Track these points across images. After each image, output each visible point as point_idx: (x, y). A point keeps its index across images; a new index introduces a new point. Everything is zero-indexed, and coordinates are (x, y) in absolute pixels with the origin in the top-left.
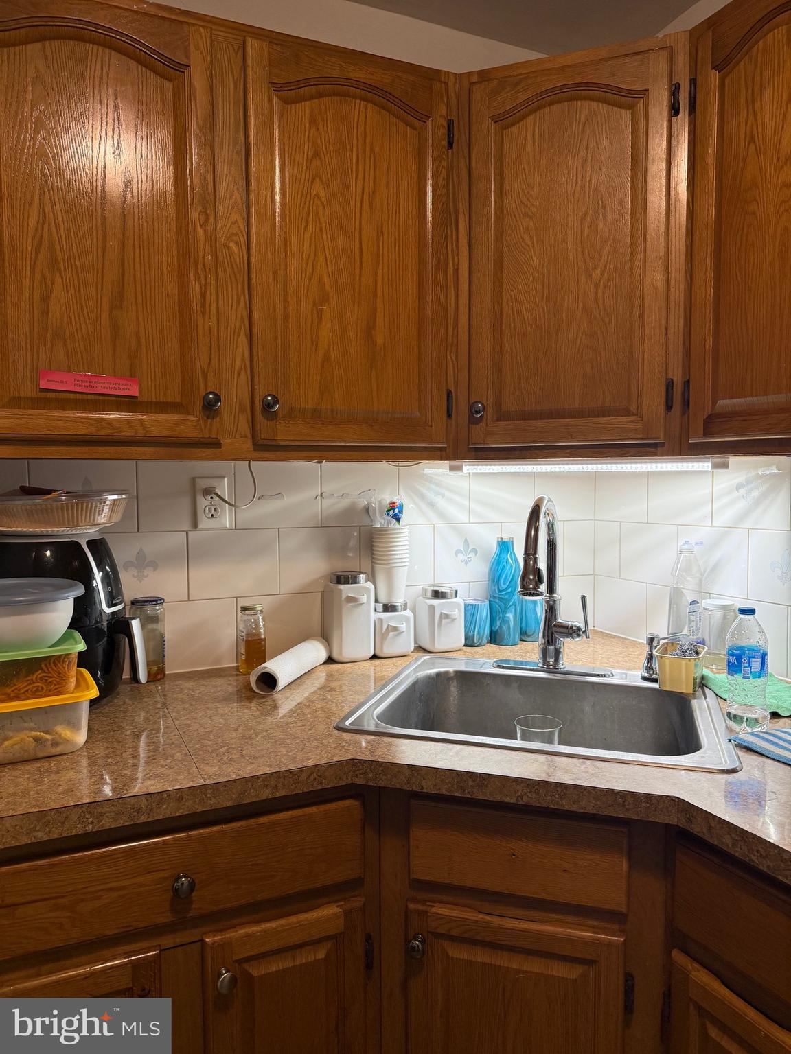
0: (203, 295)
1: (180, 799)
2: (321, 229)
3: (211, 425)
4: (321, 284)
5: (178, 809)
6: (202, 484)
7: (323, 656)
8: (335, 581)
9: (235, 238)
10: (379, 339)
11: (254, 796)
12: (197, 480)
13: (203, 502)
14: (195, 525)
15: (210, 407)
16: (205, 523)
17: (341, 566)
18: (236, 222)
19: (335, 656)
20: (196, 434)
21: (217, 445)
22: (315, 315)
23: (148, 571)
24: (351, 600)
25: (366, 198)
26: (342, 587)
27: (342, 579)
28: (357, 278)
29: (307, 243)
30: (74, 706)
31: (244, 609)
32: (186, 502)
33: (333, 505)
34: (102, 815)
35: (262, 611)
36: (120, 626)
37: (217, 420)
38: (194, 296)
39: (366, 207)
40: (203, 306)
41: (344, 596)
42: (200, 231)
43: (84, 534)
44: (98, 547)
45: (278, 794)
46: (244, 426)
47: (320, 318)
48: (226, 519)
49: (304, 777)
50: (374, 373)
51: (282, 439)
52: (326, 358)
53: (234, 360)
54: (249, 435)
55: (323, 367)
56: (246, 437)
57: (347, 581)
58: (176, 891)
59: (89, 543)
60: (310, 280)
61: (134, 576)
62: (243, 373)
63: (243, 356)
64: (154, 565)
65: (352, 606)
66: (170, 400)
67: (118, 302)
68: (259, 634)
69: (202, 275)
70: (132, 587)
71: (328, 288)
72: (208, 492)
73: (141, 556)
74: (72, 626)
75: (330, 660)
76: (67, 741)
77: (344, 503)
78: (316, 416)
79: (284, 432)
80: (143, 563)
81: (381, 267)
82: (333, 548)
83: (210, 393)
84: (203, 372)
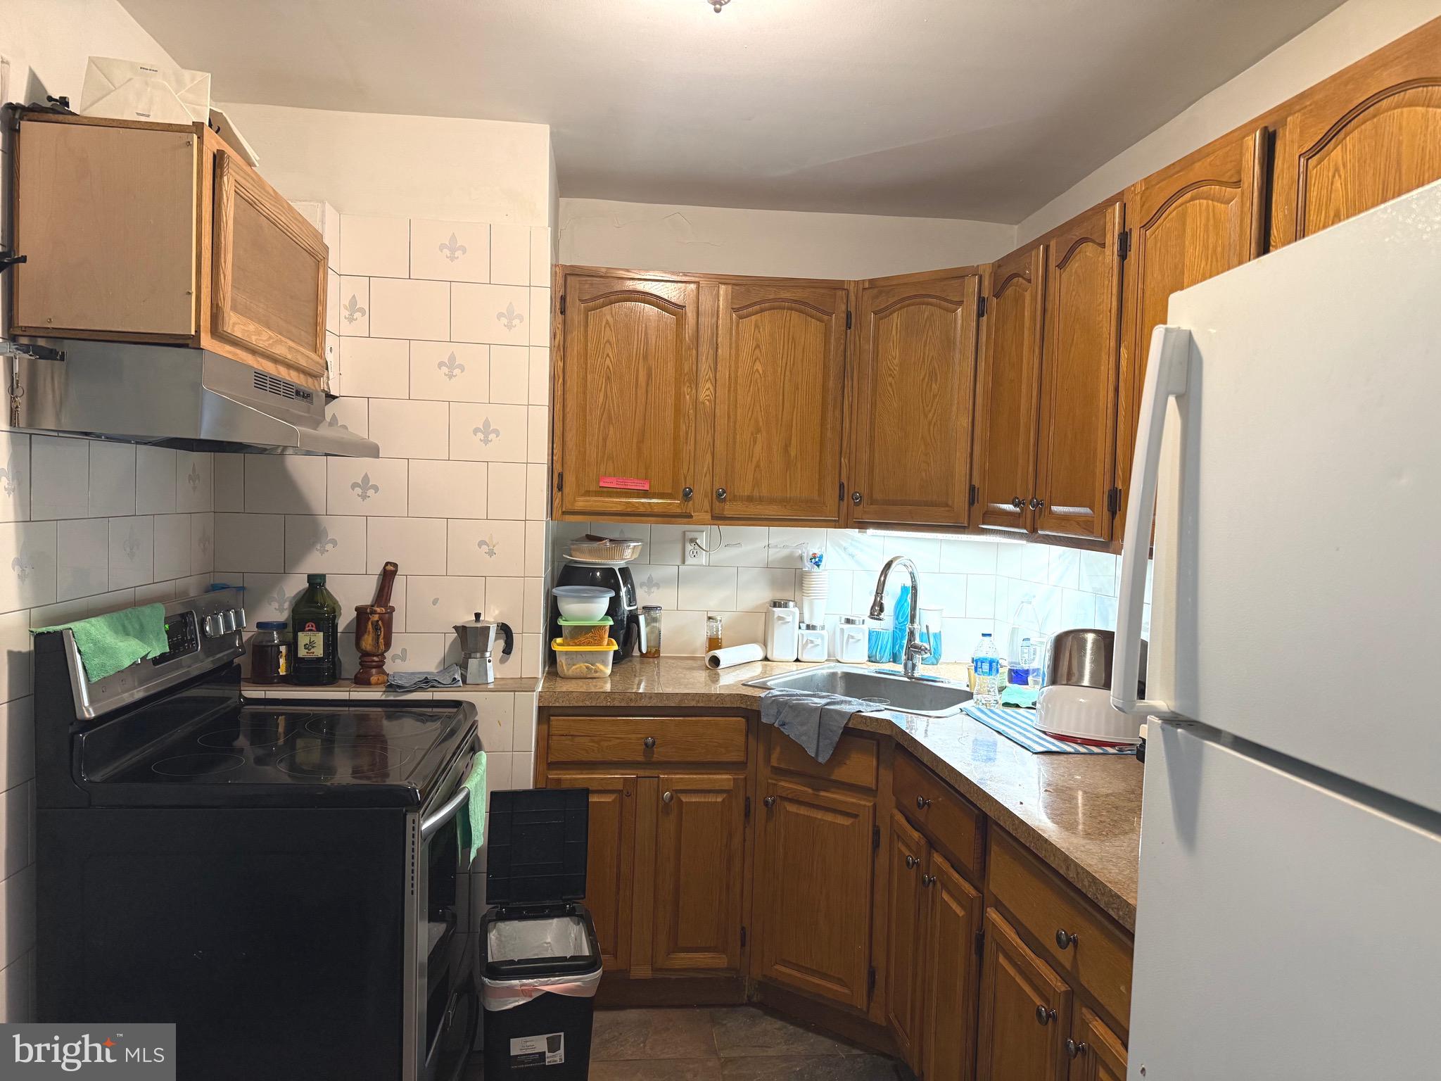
0: (687, 433)
1: (651, 698)
2: (758, 390)
3: (687, 504)
4: (757, 421)
5: (649, 703)
6: (690, 535)
7: (761, 656)
8: (772, 605)
9: (707, 398)
10: (793, 453)
11: (686, 704)
12: (686, 533)
13: (689, 547)
14: (684, 562)
15: (687, 496)
16: (689, 561)
17: (779, 596)
18: (709, 388)
19: (769, 656)
20: (679, 511)
21: (691, 517)
22: (752, 440)
23: (654, 589)
24: (780, 618)
25: (788, 368)
26: (775, 609)
27: (776, 604)
28: (780, 416)
29: (749, 399)
30: (606, 653)
31: (710, 618)
32: (679, 546)
33: (776, 554)
34: (615, 699)
35: (721, 621)
36: (633, 618)
37: (691, 502)
38: (682, 433)
39: (788, 373)
40: (687, 439)
41: (776, 616)
42: (688, 397)
43: (617, 564)
44: (625, 572)
45: (699, 705)
46: (707, 506)
47: (755, 442)
48: (703, 559)
49: (713, 698)
50: (788, 472)
51: (727, 513)
52: (758, 466)
53: (703, 467)
54: (709, 511)
55: (755, 470)
56: (707, 512)
57: (780, 606)
58: (646, 744)
59: (619, 569)
60: (750, 420)
61: (646, 592)
62: (708, 475)
63: (709, 464)
64: (657, 585)
65: (782, 623)
66: (666, 491)
67: (641, 441)
68: (717, 634)
69: (687, 422)
70: (643, 598)
71: (761, 424)
72: (693, 541)
73: (650, 579)
74: (607, 614)
75: (766, 659)
76: (601, 671)
77: (785, 552)
78: (750, 499)
79: (729, 509)
80: (651, 584)
81: (796, 409)
82: (775, 583)
83: (686, 488)
84: (684, 475)
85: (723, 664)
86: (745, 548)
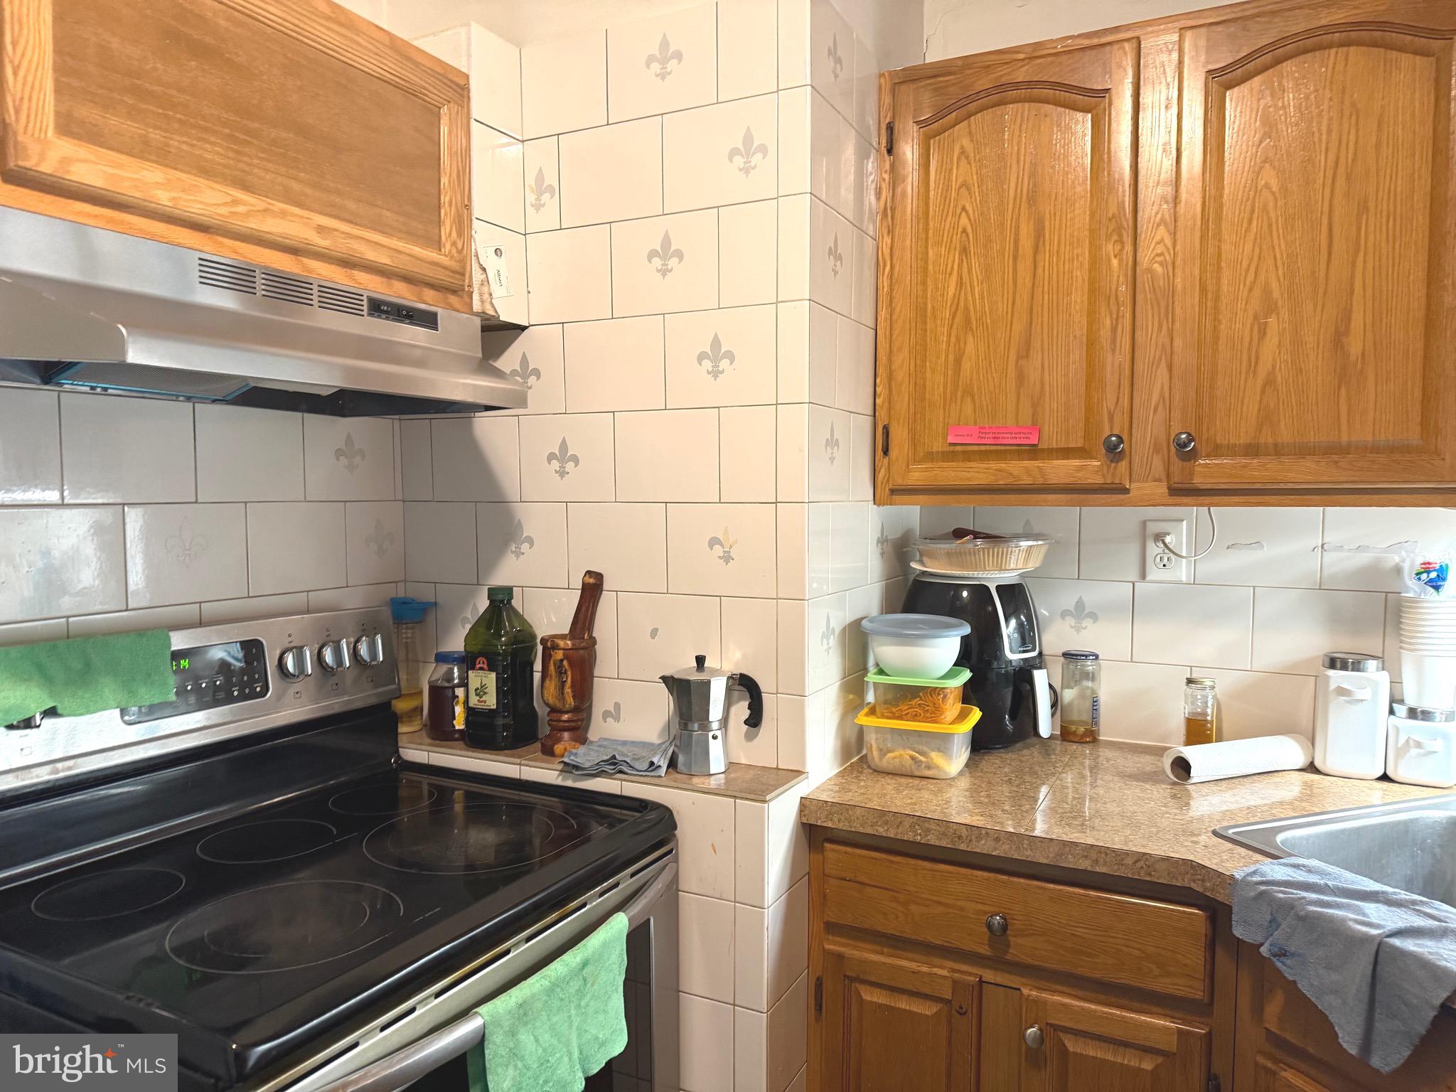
0: (1114, 330)
1: (997, 840)
2: (1270, 226)
3: (1115, 468)
4: (1267, 292)
5: (996, 849)
6: (1153, 528)
7: (1301, 761)
8: (1327, 665)
9: (1158, 259)
10: (1355, 346)
11: (1070, 862)
12: (1148, 523)
13: (1154, 549)
14: (1143, 576)
15: (1114, 451)
16: (1154, 573)
18: (1162, 241)
19: (1318, 764)
20: (1098, 480)
21: (1125, 491)
22: (1256, 328)
23: (1087, 622)
24: (1342, 691)
25: (1341, 170)
26: (1331, 673)
27: (1333, 663)
28: (1323, 274)
29: (1248, 247)
30: (947, 737)
31: (1190, 681)
32: (1134, 548)
33: (1341, 561)
35: (1213, 688)
36: (1023, 676)
37: (1124, 464)
38: (1105, 333)
39: (1341, 181)
40: (1114, 341)
41: (1333, 686)
42: (1115, 262)
43: (994, 578)
44: (1013, 592)
46: (1158, 465)
47: (1263, 333)
48: (1182, 571)
50: (1343, 391)
51: (1198, 481)
52: (1270, 382)
53: (1150, 395)
54: (1164, 477)
55: (1263, 392)
56: (1159, 480)
57: (1344, 667)
59: (999, 588)
60: (1251, 290)
61: (1072, 627)
62: (1160, 408)
63: (1162, 388)
64: (1094, 616)
65: (1348, 702)
66: (1071, 446)
69: (1114, 309)
71: (1276, 294)
72: (1159, 537)
73: (1080, 605)
74: (959, 663)
75: (1312, 768)
76: (937, 767)
78: (1252, 450)
79: (1206, 470)
80: (1080, 612)
81: (1362, 254)
82: (1336, 619)
83: (1111, 435)
84: (1109, 412)
85: (1197, 774)
86: (1269, 552)
